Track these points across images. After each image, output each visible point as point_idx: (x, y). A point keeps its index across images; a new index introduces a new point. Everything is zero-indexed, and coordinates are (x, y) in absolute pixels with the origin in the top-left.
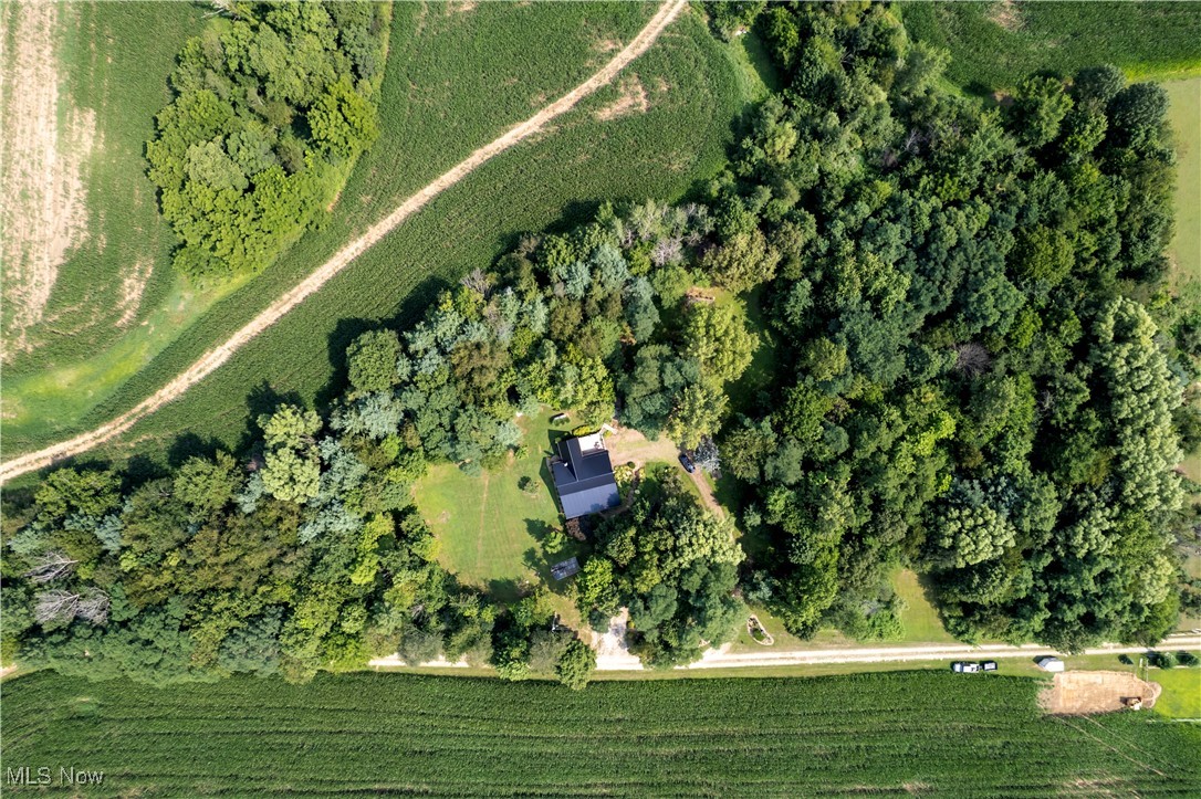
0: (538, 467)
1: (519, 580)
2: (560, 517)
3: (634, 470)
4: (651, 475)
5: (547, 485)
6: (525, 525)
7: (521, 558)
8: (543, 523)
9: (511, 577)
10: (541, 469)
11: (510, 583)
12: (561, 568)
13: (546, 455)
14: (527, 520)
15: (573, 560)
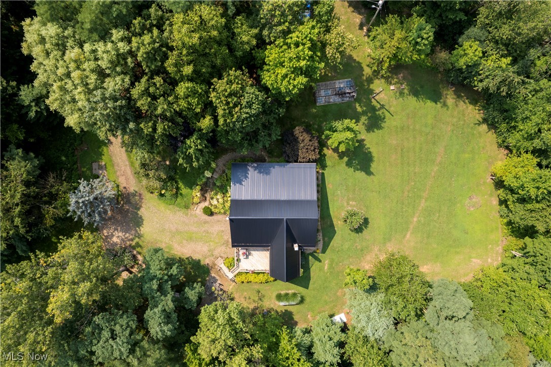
0: (336, 242)
1: (402, 93)
2: (324, 167)
3: (206, 204)
4: (184, 190)
5: (329, 216)
6: (374, 167)
7: (390, 123)
8: (349, 164)
9: (412, 100)
10: (331, 239)
11: (415, 93)
12: (341, 94)
13: (320, 256)
14: (369, 173)
15: (321, 101)
